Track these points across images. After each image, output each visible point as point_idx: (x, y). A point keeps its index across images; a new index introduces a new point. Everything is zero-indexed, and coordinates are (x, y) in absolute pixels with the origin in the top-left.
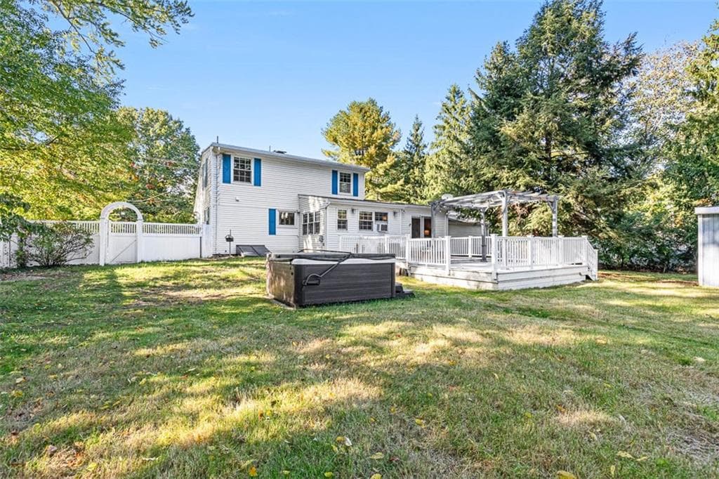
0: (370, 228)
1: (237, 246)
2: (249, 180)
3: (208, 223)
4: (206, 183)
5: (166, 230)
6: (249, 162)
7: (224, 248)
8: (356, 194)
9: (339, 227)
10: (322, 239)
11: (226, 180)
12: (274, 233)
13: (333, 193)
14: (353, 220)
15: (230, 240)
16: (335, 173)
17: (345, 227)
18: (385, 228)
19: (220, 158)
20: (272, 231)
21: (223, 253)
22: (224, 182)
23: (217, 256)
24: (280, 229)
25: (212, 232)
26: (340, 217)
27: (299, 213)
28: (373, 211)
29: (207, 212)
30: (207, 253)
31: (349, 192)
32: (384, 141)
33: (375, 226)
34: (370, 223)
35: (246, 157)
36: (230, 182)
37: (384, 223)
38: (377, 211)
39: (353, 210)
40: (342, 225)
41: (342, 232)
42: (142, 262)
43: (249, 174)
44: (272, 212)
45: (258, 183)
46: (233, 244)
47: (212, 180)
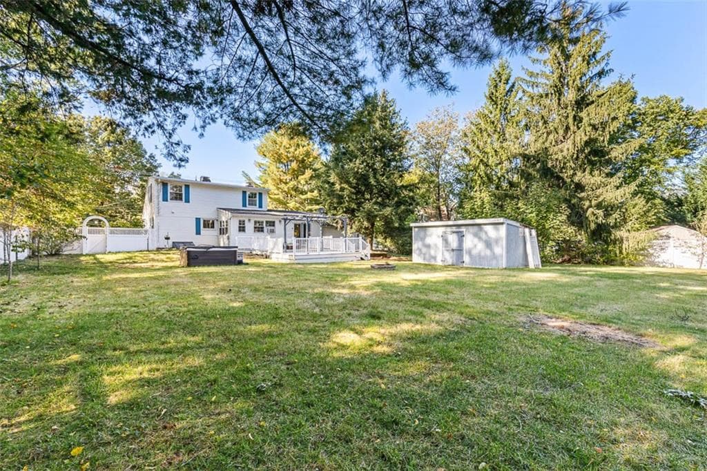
0: (263, 231)
1: (173, 243)
2: (181, 199)
3: (153, 227)
4: (151, 200)
5: (124, 233)
6: (181, 187)
7: (163, 243)
8: (261, 206)
9: (240, 230)
10: (228, 238)
11: (165, 199)
12: (200, 234)
13: (243, 206)
14: (250, 226)
15: (167, 238)
16: (244, 193)
17: (244, 231)
18: (272, 231)
19: (160, 186)
20: (198, 232)
21: (164, 247)
22: (163, 200)
23: (159, 249)
24: (203, 231)
25: (156, 233)
26: (240, 224)
27: (217, 220)
28: (264, 220)
29: (152, 220)
30: (153, 247)
31: (256, 205)
32: (306, 156)
33: (265, 229)
34: (263, 228)
35: (179, 184)
36: (167, 201)
37: (272, 228)
38: (268, 220)
39: (249, 220)
40: (242, 229)
41: (242, 233)
42: (110, 252)
43: (181, 195)
44: (198, 220)
45: (187, 201)
46: (170, 242)
47: (154, 199)
